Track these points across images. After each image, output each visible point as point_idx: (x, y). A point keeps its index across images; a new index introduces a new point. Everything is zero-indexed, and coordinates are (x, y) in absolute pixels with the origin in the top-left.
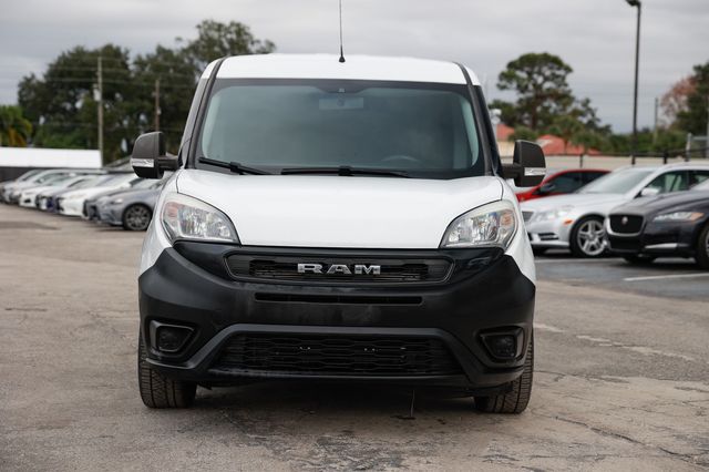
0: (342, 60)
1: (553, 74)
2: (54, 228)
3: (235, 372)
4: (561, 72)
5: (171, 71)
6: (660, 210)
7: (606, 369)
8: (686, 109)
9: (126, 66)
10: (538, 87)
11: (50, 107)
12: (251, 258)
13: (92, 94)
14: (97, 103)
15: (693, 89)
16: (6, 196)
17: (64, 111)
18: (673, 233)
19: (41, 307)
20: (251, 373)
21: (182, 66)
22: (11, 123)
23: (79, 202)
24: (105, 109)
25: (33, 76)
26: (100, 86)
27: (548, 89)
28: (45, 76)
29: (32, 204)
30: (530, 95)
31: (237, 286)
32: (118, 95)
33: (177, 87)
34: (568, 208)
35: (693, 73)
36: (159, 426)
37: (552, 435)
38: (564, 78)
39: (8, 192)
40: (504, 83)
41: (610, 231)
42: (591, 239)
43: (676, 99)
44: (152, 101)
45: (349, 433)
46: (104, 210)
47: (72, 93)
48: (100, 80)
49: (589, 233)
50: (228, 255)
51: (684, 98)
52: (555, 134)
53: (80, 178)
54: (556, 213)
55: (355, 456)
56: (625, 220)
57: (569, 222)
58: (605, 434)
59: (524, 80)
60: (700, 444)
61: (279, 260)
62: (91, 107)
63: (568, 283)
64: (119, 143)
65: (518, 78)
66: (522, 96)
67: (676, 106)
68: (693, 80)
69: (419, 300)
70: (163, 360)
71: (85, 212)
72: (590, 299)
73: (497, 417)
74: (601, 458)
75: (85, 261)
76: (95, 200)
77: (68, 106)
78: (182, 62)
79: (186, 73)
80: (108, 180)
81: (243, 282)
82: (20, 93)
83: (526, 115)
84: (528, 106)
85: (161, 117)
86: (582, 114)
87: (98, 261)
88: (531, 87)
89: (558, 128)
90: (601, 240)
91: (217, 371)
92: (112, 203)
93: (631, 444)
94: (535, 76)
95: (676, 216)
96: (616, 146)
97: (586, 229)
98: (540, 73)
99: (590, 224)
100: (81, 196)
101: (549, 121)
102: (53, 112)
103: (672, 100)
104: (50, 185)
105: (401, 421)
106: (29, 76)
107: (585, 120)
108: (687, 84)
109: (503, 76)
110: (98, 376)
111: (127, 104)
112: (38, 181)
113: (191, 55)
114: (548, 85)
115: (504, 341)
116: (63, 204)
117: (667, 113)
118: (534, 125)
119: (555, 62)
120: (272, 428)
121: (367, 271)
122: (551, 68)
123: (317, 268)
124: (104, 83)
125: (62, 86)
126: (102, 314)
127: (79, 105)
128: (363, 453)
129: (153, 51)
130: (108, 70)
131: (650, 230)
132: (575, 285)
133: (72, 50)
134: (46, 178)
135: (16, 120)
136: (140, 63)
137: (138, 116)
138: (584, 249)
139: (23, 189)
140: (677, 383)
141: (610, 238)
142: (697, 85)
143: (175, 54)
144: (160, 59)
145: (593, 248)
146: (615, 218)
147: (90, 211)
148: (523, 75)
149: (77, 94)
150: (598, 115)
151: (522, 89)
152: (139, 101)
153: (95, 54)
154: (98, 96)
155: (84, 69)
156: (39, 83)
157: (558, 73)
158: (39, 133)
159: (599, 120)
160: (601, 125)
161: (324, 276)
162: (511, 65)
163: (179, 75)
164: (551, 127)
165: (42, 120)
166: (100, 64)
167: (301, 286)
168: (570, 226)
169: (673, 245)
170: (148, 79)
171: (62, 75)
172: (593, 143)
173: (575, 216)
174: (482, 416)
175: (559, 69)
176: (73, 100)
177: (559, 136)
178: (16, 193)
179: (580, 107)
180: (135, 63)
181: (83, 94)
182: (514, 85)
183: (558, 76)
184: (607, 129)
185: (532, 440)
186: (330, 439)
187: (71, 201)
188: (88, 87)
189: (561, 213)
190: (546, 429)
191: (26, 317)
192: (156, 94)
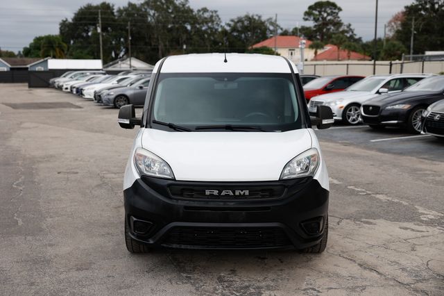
0: (226, 61)
1: (332, 12)
2: (80, 107)
3: (174, 246)
4: (336, 11)
5: (136, 15)
6: (389, 103)
7: (363, 213)
8: (400, 28)
9: (113, 13)
10: (324, 19)
11: (76, 35)
12: (182, 187)
13: (96, 29)
14: (99, 33)
15: (404, 18)
16: (56, 85)
17: (83, 37)
18: (395, 115)
19: (75, 171)
20: (183, 247)
21: (141, 13)
22: (57, 45)
23: (92, 91)
24: (103, 36)
25: (67, 20)
26: (100, 25)
27: (329, 20)
28: (73, 20)
29: (69, 90)
30: (320, 23)
31: (173, 202)
32: (109, 28)
33: (139, 24)
34: (341, 100)
35: (404, 10)
36: (137, 268)
37: (338, 270)
38: (337, 13)
39: (57, 83)
40: (306, 17)
41: (363, 114)
42: (353, 115)
43: (395, 23)
44: (127, 31)
45: (233, 271)
46: (104, 98)
47: (86, 28)
48: (100, 22)
49: (352, 112)
50: (169, 185)
51: (399, 22)
52: (333, 43)
53: (92, 76)
54: (335, 103)
55: (237, 292)
56: (371, 108)
57: (342, 107)
58: (365, 268)
59: (317, 15)
60: (414, 275)
61: (195, 188)
62: (96, 35)
63: (342, 144)
64: (111, 53)
65: (313, 14)
66: (316, 24)
67: (395, 26)
68: (404, 13)
69: (269, 208)
70: (137, 237)
71: (95, 97)
72: (353, 156)
73: (309, 256)
74: (364, 288)
75: (96, 132)
76: (100, 92)
77: (85, 35)
78: (141, 10)
79: (143, 17)
80: (107, 78)
81: (177, 200)
82: (60, 29)
83: (318, 34)
84: (319, 29)
85: (131, 40)
86: (347, 32)
87: (102, 132)
88: (320, 19)
89: (334, 40)
90: (358, 116)
91: (165, 245)
92: (109, 95)
93: (379, 276)
94: (323, 13)
95: (397, 107)
96: (364, 49)
97: (350, 111)
98: (325, 11)
99: (353, 108)
100: (93, 88)
101: (330, 37)
102: (77, 38)
103: (393, 24)
104: (77, 80)
105: (260, 260)
106: (65, 19)
107: (348, 35)
108: (401, 14)
109: (306, 13)
110: (105, 226)
111: (114, 33)
112: (71, 77)
113: (146, 7)
114: (329, 18)
115: (313, 224)
116: (84, 92)
117: (390, 30)
118: (322, 39)
119: (334, 5)
120: (194, 269)
121: (242, 193)
122: (331, 9)
123: (216, 192)
124: (102, 24)
125: (81, 25)
126: (105, 176)
127: (90, 34)
128: (242, 288)
129: (126, 5)
130: (103, 16)
131: (384, 113)
132: (346, 145)
133: (85, 6)
134: (75, 76)
135: (59, 44)
136: (120, 11)
137: (120, 39)
138: (349, 121)
139: (64, 82)
140: (400, 223)
141: (363, 117)
142: (406, 17)
143: (138, 6)
144: (130, 9)
145: (354, 120)
146: (366, 107)
147: (98, 98)
148: (317, 13)
149: (88, 28)
150: (355, 32)
151: (316, 20)
152: (120, 31)
153: (97, 7)
154: (99, 30)
155: (91, 16)
156: (70, 23)
157: (334, 11)
158: (70, 50)
159: (355, 35)
160: (357, 37)
161: (219, 196)
162: (310, 8)
163: (139, 18)
164: (331, 40)
165: (72, 42)
166: (100, 13)
167: (208, 202)
168: (342, 109)
169: (396, 122)
170: (124, 20)
171: (81, 19)
172: (353, 48)
173: (345, 104)
174: (301, 255)
175: (335, 9)
176: (88, 31)
177: (335, 45)
178: (61, 84)
179: (346, 28)
180: (118, 11)
181: (92, 28)
182: (312, 18)
183: (335, 13)
184: (360, 39)
185: (328, 275)
186: (224, 277)
187: (88, 91)
188: (95, 25)
189: (338, 103)
190: (335, 265)
191: (68, 179)
192: (128, 28)
